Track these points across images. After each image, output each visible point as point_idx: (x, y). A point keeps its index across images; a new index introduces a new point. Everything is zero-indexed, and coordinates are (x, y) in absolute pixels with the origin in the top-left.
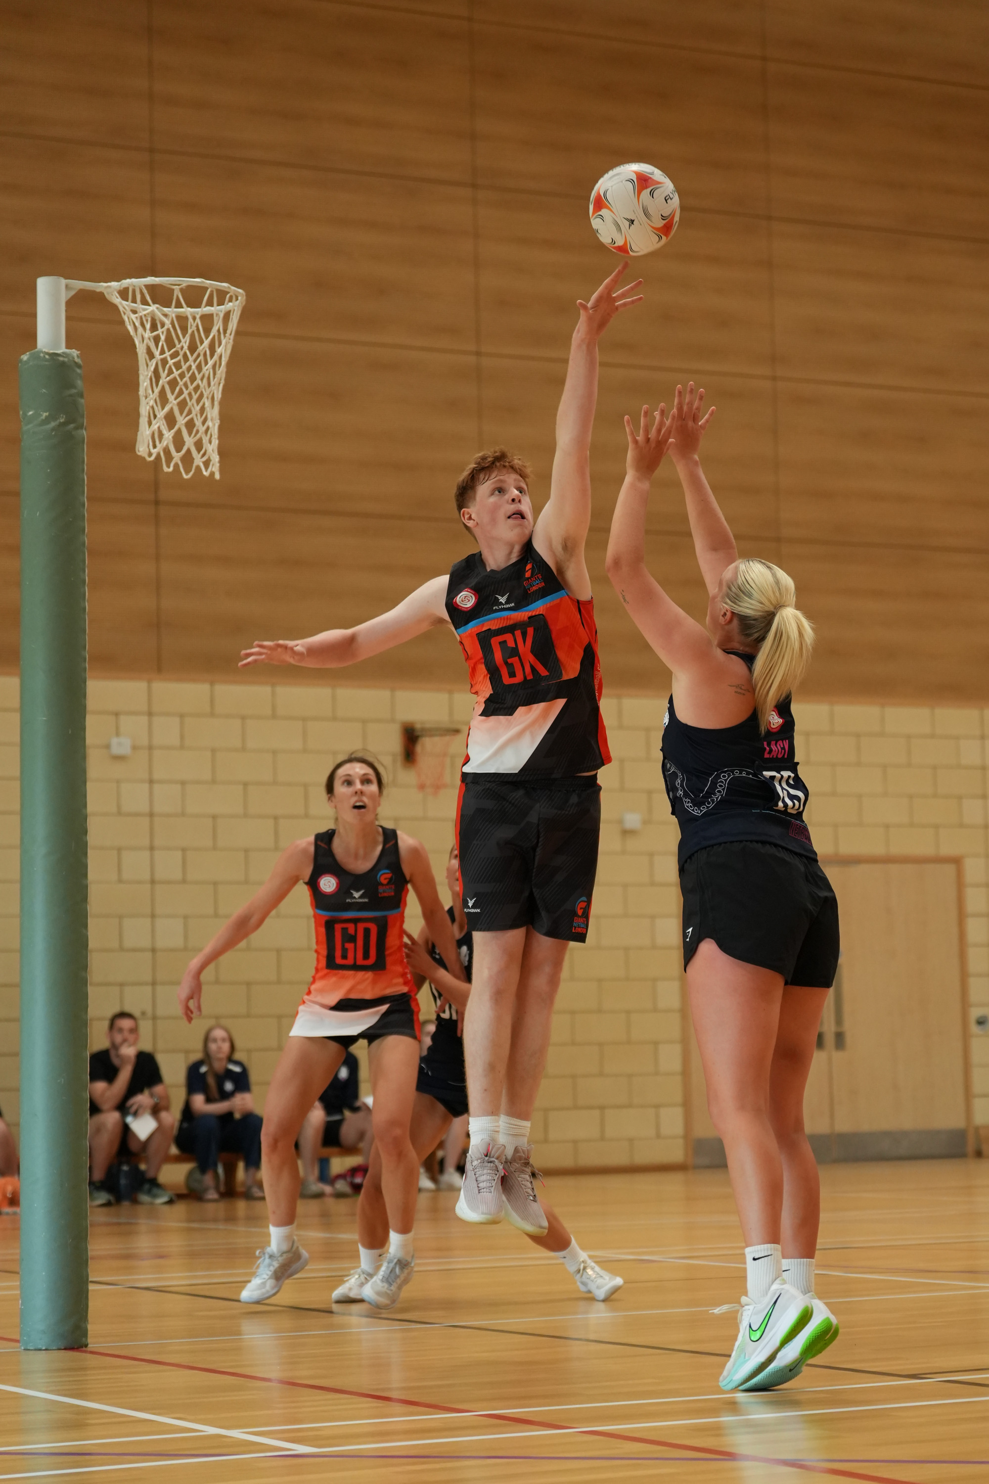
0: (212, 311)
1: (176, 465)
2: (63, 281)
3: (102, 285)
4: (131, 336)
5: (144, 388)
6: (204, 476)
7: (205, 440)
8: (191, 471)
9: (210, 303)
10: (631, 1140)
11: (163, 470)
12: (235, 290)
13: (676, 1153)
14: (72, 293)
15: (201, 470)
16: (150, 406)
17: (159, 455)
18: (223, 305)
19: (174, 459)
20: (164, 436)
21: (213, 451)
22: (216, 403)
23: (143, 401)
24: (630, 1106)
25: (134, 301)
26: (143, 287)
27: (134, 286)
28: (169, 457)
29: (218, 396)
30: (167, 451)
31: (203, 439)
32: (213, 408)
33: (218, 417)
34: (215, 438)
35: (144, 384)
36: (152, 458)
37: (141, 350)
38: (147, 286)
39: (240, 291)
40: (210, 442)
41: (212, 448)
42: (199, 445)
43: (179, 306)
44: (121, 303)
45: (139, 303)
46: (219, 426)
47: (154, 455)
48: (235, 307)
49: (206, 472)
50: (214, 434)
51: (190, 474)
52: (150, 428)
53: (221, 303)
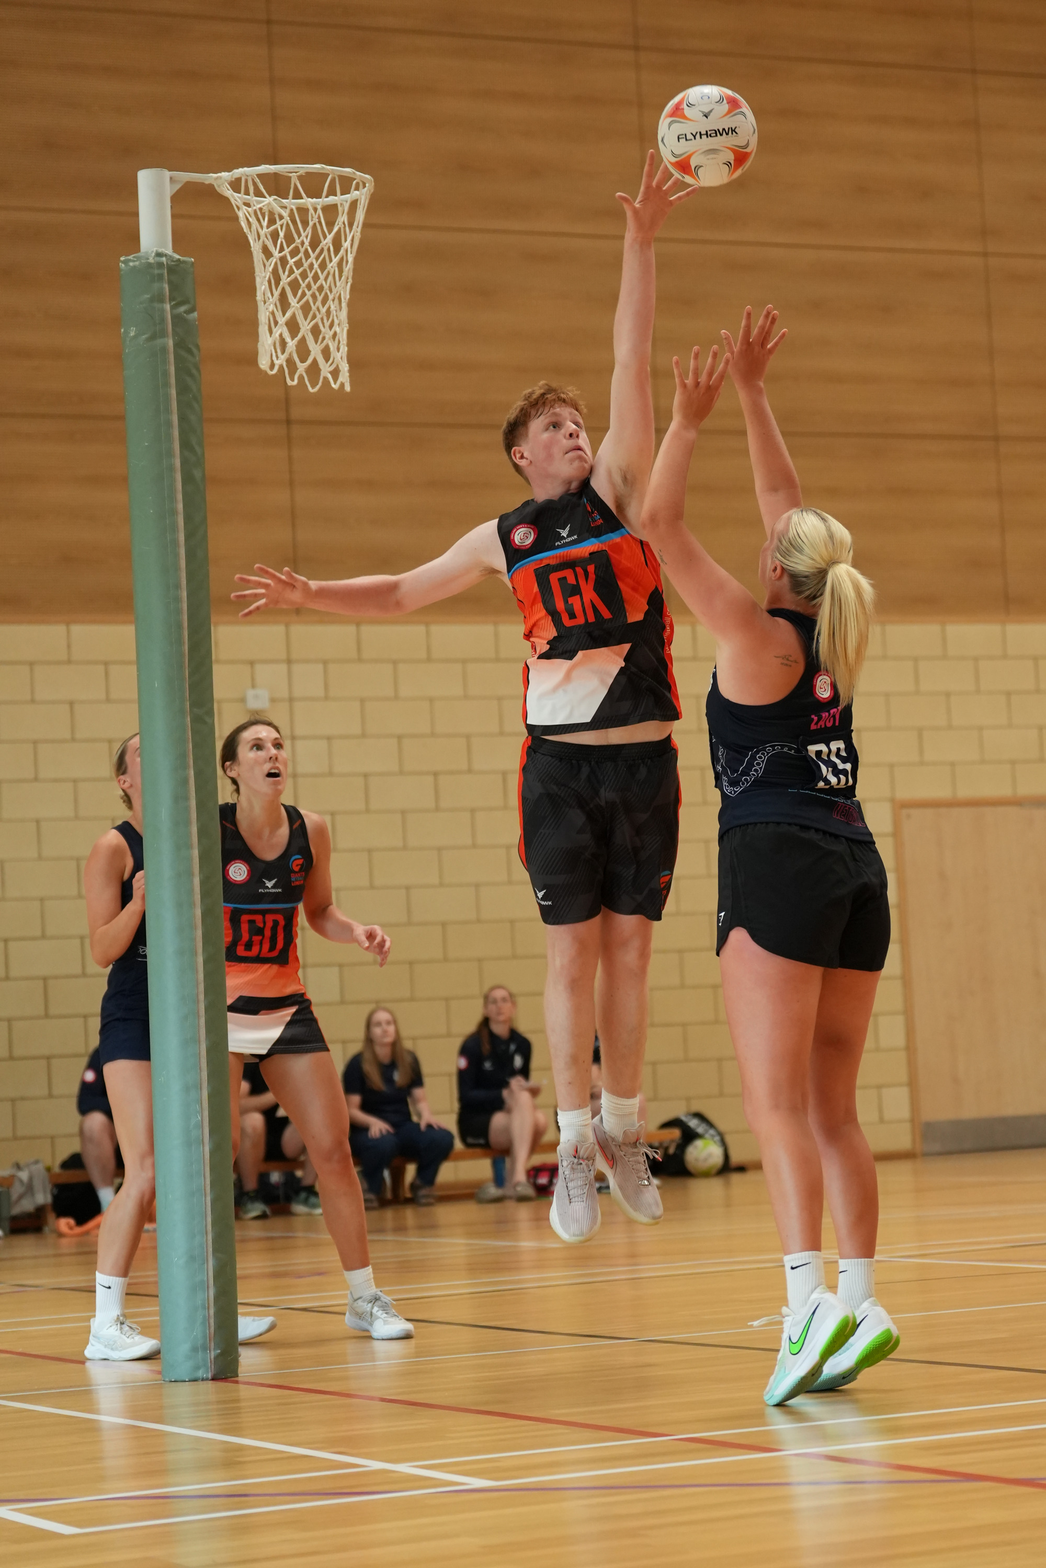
0: (336, 200)
1: (301, 378)
2: (167, 174)
3: (212, 176)
4: (245, 233)
5: (262, 292)
6: (332, 388)
7: (332, 348)
9: (332, 192)
12: (360, 176)
14: (178, 186)
15: (329, 382)
16: (269, 312)
17: (281, 367)
19: (298, 371)
20: (288, 345)
21: (341, 358)
22: (344, 305)
23: (261, 306)
25: (247, 193)
26: (256, 177)
28: (293, 369)
29: (346, 296)
30: (290, 362)
31: (330, 344)
32: (340, 310)
33: (346, 321)
34: (344, 344)
35: (262, 286)
36: (275, 371)
37: (256, 248)
38: (259, 176)
39: (367, 176)
40: (338, 349)
41: (340, 355)
42: (326, 353)
43: (297, 196)
44: (233, 196)
45: (253, 195)
46: (348, 331)
47: (276, 368)
48: (362, 195)
49: (335, 383)
50: (343, 341)
51: (318, 387)
52: (271, 336)
53: (345, 191)
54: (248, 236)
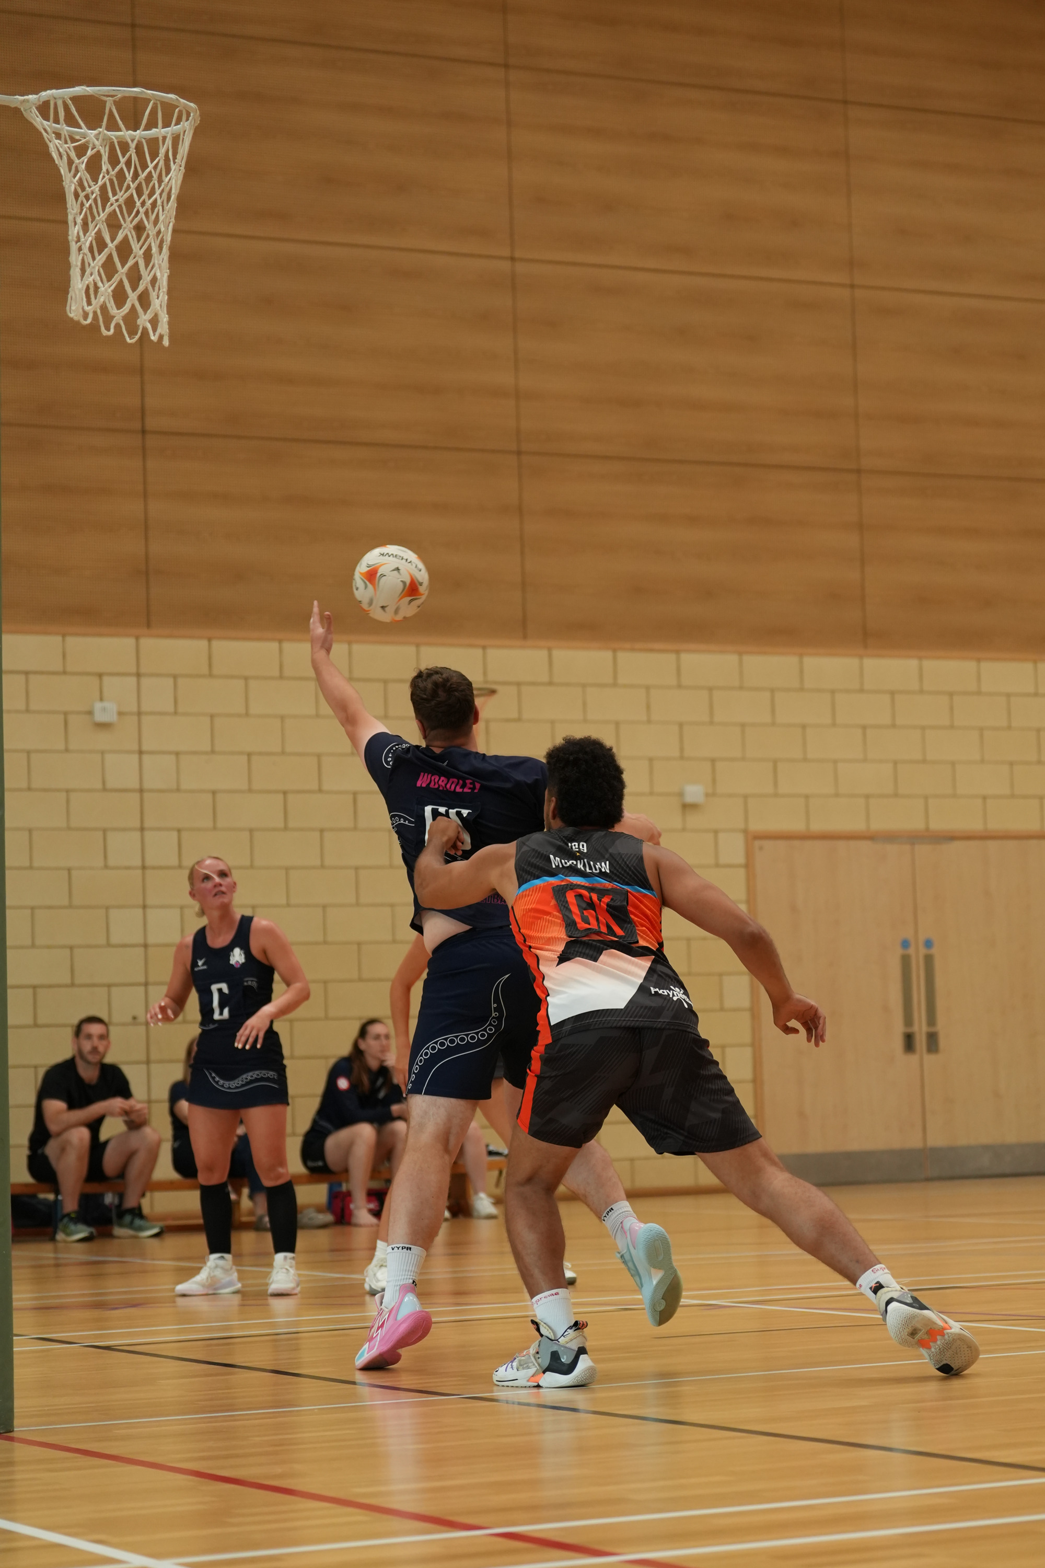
0: (157, 133)
1: (118, 326)
3: (17, 99)
4: (57, 165)
5: (76, 232)
6: (152, 341)
7: (153, 295)
8: (136, 334)
9: (151, 124)
11: (102, 334)
12: (185, 104)
15: (148, 334)
17: (95, 313)
18: (170, 127)
19: (115, 319)
20: (100, 290)
21: (161, 305)
22: (165, 246)
23: (74, 247)
25: (57, 121)
26: (70, 102)
27: (55, 98)
28: (108, 318)
29: (168, 236)
30: (104, 308)
31: (150, 292)
32: (160, 254)
33: (167, 265)
34: (164, 292)
35: (75, 225)
36: (89, 321)
37: (67, 182)
38: (70, 99)
39: (191, 104)
40: (158, 298)
41: (159, 301)
42: (144, 300)
43: (112, 126)
44: (42, 124)
45: (64, 122)
46: (169, 277)
47: (91, 316)
48: (186, 128)
49: (154, 335)
50: (163, 289)
51: (137, 337)
52: (82, 280)
53: (167, 124)
54: (60, 168)
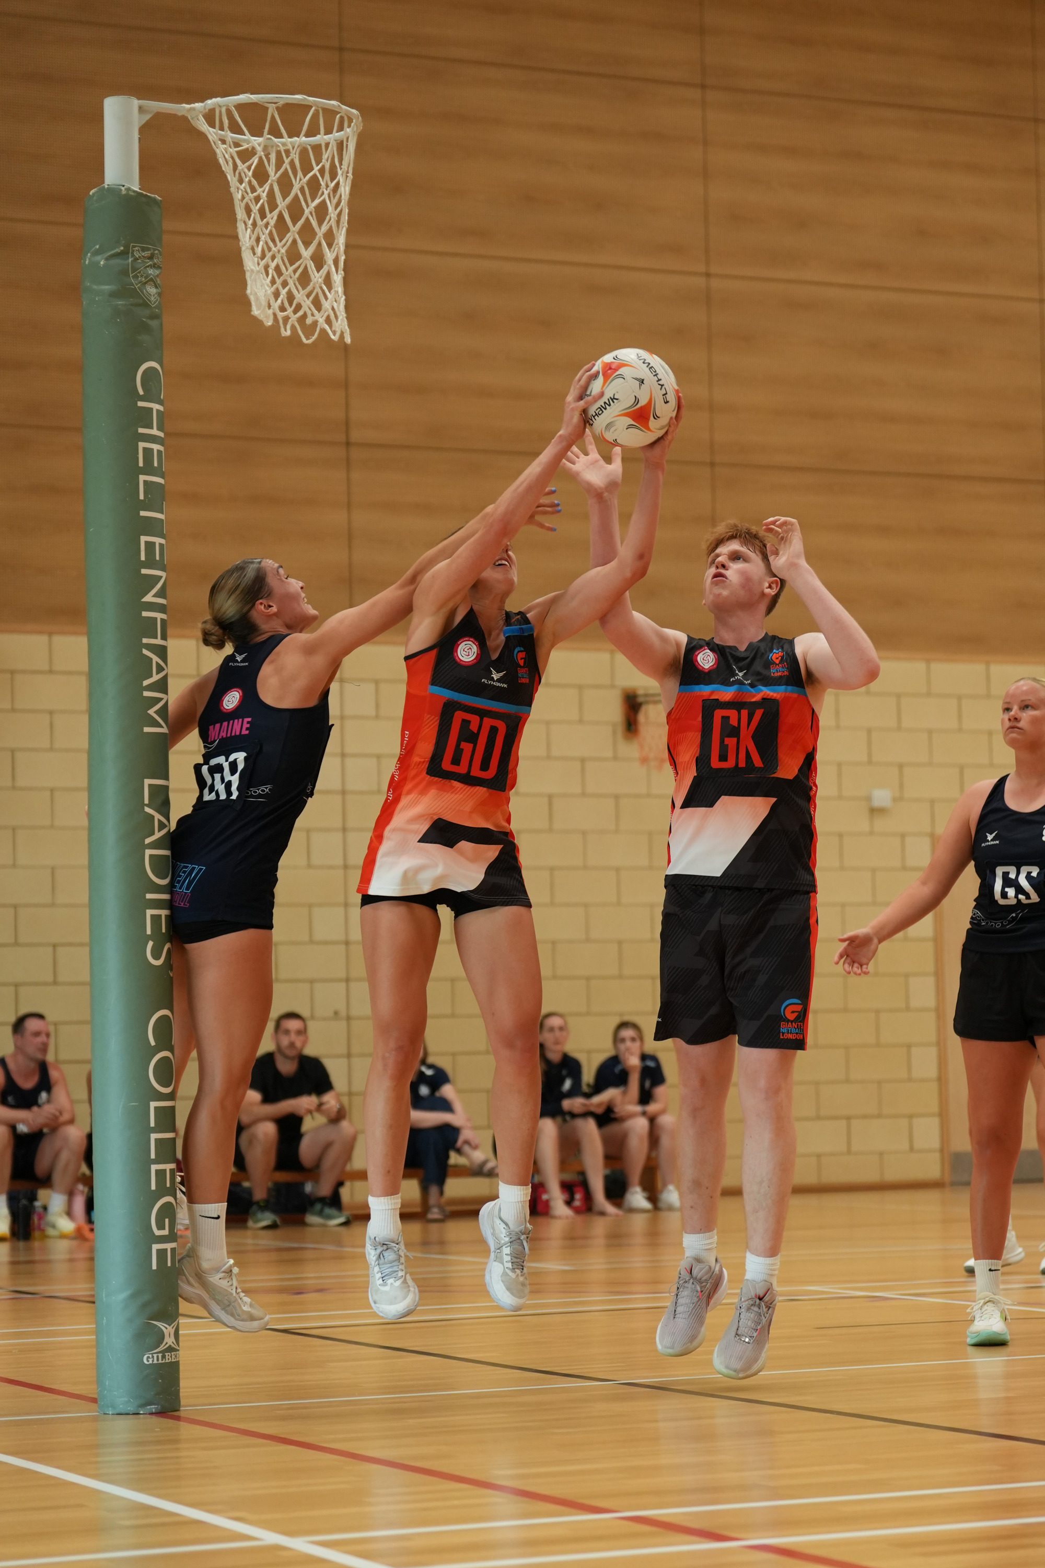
0: (319, 140)
2: (136, 102)
3: (184, 107)
4: (223, 171)
8: (314, 335)
9: (313, 131)
10: (881, 1154)
11: (280, 334)
12: (346, 111)
13: (932, 1169)
14: (147, 117)
18: (333, 133)
24: (879, 1116)
25: (222, 129)
26: (233, 108)
27: (220, 106)
44: (209, 131)
45: (228, 129)
48: (349, 135)
53: (328, 131)
54: (227, 174)
